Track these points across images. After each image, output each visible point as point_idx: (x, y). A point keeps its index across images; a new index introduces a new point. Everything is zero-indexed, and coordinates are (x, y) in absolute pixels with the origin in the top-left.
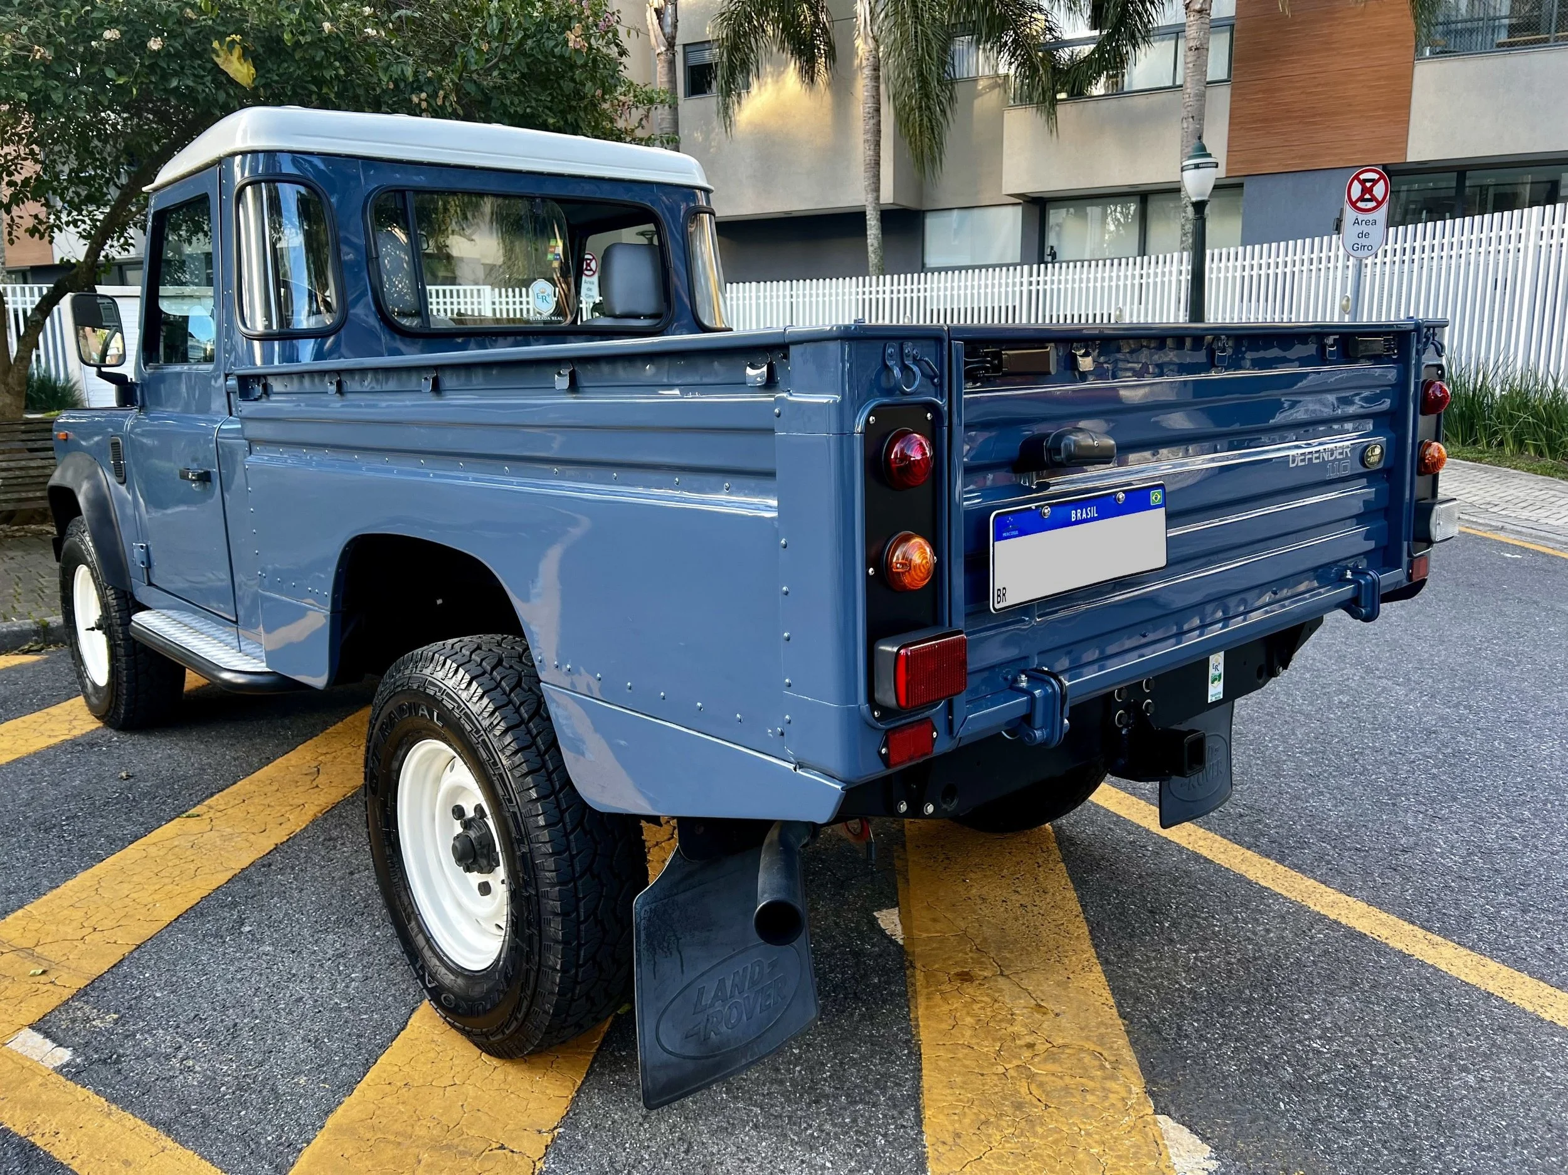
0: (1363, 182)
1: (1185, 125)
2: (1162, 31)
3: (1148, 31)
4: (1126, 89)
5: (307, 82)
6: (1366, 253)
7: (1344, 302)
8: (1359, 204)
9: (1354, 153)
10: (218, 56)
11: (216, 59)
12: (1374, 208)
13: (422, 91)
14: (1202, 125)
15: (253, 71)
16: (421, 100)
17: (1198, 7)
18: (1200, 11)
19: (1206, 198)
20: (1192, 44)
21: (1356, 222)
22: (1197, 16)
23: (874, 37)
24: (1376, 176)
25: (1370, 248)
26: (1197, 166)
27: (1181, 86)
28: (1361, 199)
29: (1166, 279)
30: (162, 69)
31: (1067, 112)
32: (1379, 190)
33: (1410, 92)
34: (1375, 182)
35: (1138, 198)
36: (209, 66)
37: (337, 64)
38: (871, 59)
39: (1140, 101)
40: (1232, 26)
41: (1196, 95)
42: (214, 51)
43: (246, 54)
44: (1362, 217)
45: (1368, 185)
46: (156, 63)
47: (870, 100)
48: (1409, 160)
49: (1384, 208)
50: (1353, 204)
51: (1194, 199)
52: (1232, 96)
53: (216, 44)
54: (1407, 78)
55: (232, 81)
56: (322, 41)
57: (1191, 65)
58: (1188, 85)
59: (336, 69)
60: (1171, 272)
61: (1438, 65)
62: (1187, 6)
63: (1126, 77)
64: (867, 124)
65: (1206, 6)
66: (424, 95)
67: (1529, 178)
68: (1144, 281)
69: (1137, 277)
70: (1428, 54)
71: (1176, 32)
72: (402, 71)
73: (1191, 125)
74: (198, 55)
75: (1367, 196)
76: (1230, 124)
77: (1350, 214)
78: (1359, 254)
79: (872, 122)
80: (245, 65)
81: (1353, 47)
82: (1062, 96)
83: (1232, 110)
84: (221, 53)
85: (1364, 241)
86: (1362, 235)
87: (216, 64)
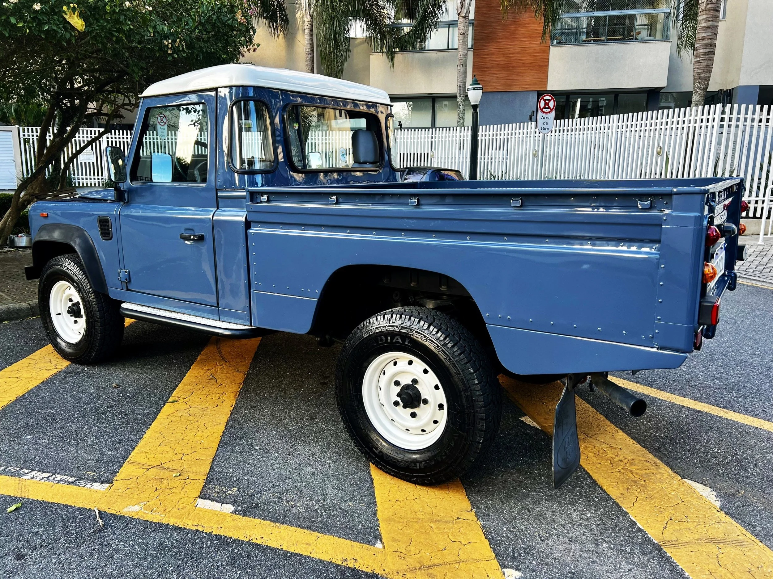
0: (545, 100)
1: (459, 68)
2: (442, 24)
3: (436, 23)
4: (426, 49)
5: (114, 31)
6: (546, 131)
7: (534, 152)
8: (544, 110)
9: (526, 85)
10: (66, 14)
11: (65, 16)
12: (550, 112)
13: (169, 39)
14: (466, 69)
15: (84, 23)
16: (168, 43)
17: (464, 15)
18: (465, 17)
19: (478, 103)
20: (462, 31)
21: (543, 118)
22: (463, 19)
23: (310, 15)
24: (550, 98)
25: (548, 129)
26: (474, 89)
27: (457, 49)
28: (544, 108)
29: (454, 139)
30: (39, 19)
31: (399, 57)
32: (551, 104)
33: (548, 59)
34: (550, 100)
35: (431, 100)
36: (61, 19)
37: (130, 23)
38: (309, 25)
39: (433, 55)
40: (473, 23)
41: (463, 55)
42: (64, 12)
43: (81, 15)
44: (545, 115)
45: (547, 101)
46: (36, 17)
47: (309, 46)
48: (548, 89)
49: (553, 112)
50: (541, 110)
51: (472, 104)
52: (474, 55)
53: (65, 8)
54: (547, 53)
55: (73, 28)
56: (123, 11)
57: (461, 41)
58: (460, 50)
59: (129, 25)
60: (456, 136)
61: (559, 48)
62: (459, 14)
63: (426, 44)
64: (307, 57)
65: (467, 15)
66: (170, 41)
67: (591, 99)
68: (433, 140)
69: (430, 138)
70: (555, 43)
71: (450, 24)
72: (163, 28)
73: (462, 69)
74: (56, 14)
75: (547, 107)
76: (473, 68)
77: (540, 114)
78: (544, 131)
79: (310, 56)
80: (81, 20)
81: (524, 37)
82: (397, 50)
83: (474, 62)
84: (68, 13)
85: (545, 126)
86: (545, 123)
87: (65, 19)
